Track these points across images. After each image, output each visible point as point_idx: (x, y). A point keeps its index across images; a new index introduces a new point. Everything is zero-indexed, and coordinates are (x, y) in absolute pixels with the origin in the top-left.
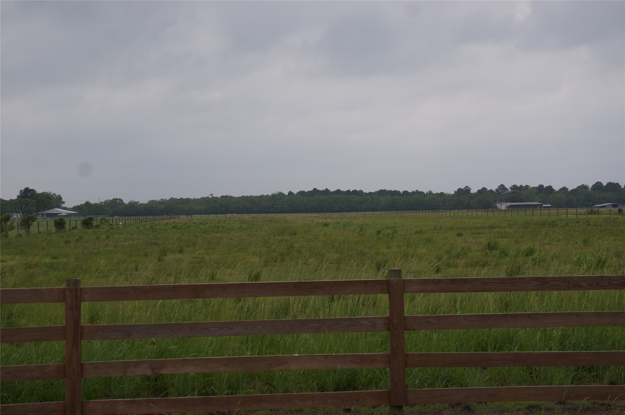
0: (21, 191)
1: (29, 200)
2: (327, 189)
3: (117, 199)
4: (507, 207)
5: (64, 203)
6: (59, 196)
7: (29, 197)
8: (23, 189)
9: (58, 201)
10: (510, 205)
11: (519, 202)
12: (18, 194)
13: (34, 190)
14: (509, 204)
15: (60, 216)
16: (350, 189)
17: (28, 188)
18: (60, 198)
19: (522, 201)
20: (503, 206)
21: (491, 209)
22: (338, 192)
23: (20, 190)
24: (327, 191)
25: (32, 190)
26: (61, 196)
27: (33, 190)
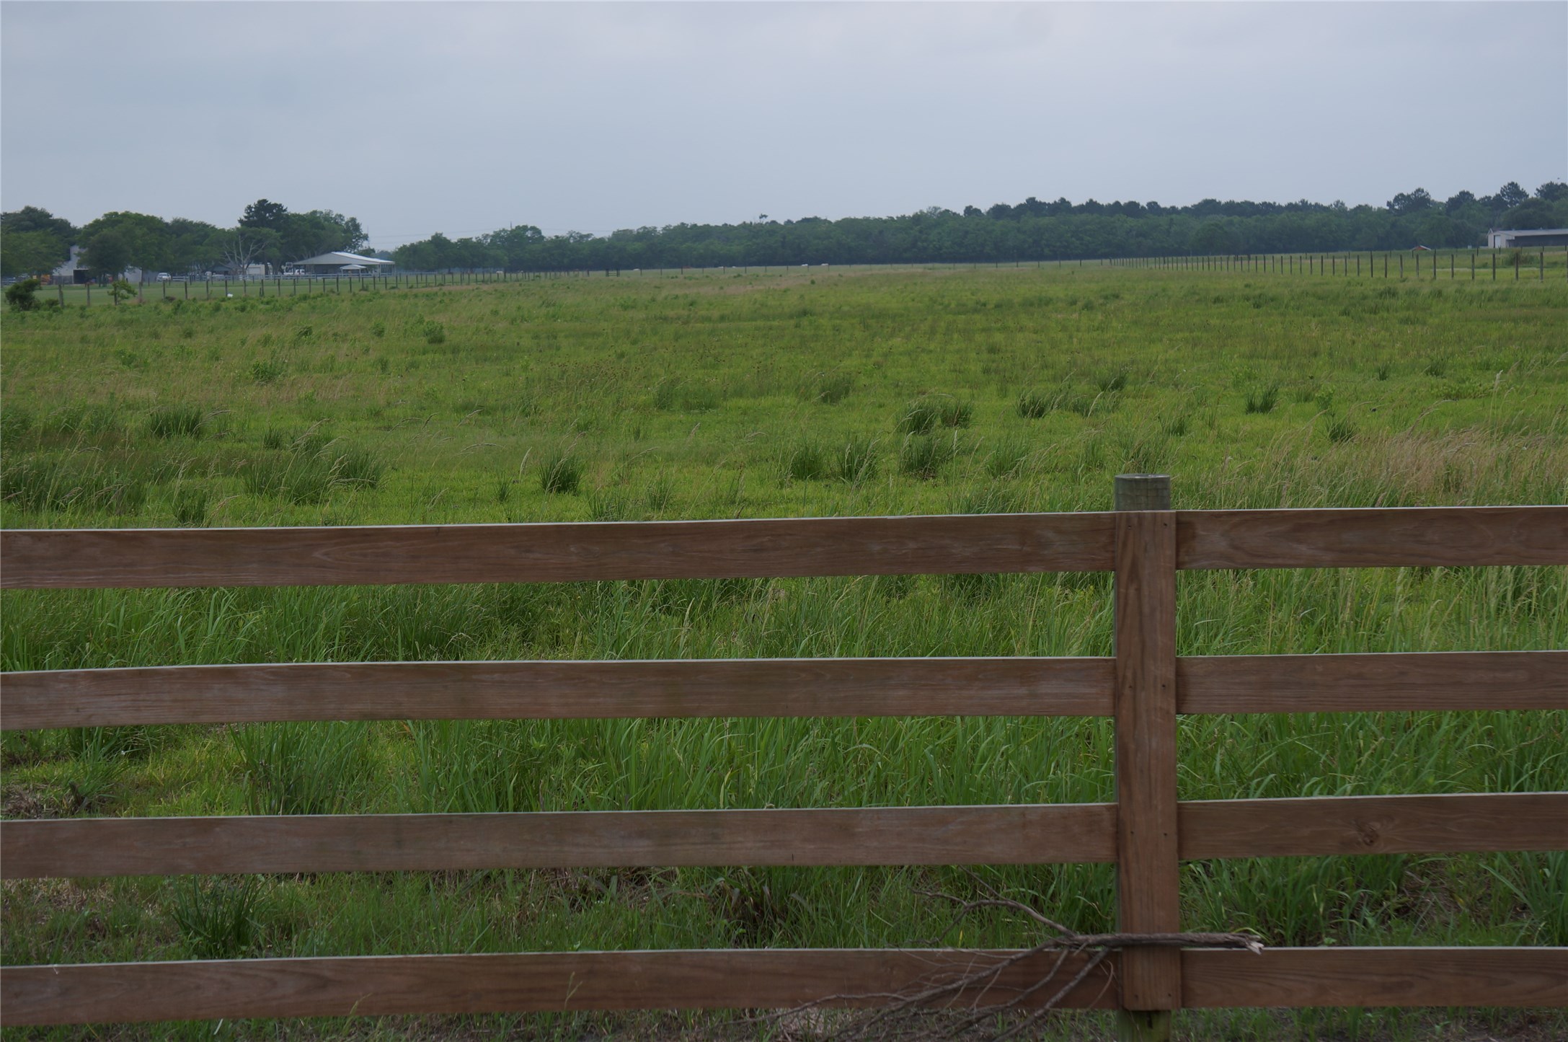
0: (250, 207)
1: (265, 230)
2: (1063, 200)
3: (525, 228)
4: (1509, 241)
5: (366, 237)
6: (353, 220)
7: (268, 224)
8: (253, 202)
9: (349, 234)
10: (1516, 237)
11: (1544, 229)
12: (242, 214)
13: (280, 205)
14: (1513, 234)
15: (348, 270)
16: (1119, 200)
17: (265, 201)
18: (354, 226)
19: (1551, 227)
20: (1499, 240)
21: (1470, 247)
22: (1092, 206)
23: (246, 206)
24: (1063, 205)
25: (276, 205)
26: (357, 222)
27: (278, 207)
